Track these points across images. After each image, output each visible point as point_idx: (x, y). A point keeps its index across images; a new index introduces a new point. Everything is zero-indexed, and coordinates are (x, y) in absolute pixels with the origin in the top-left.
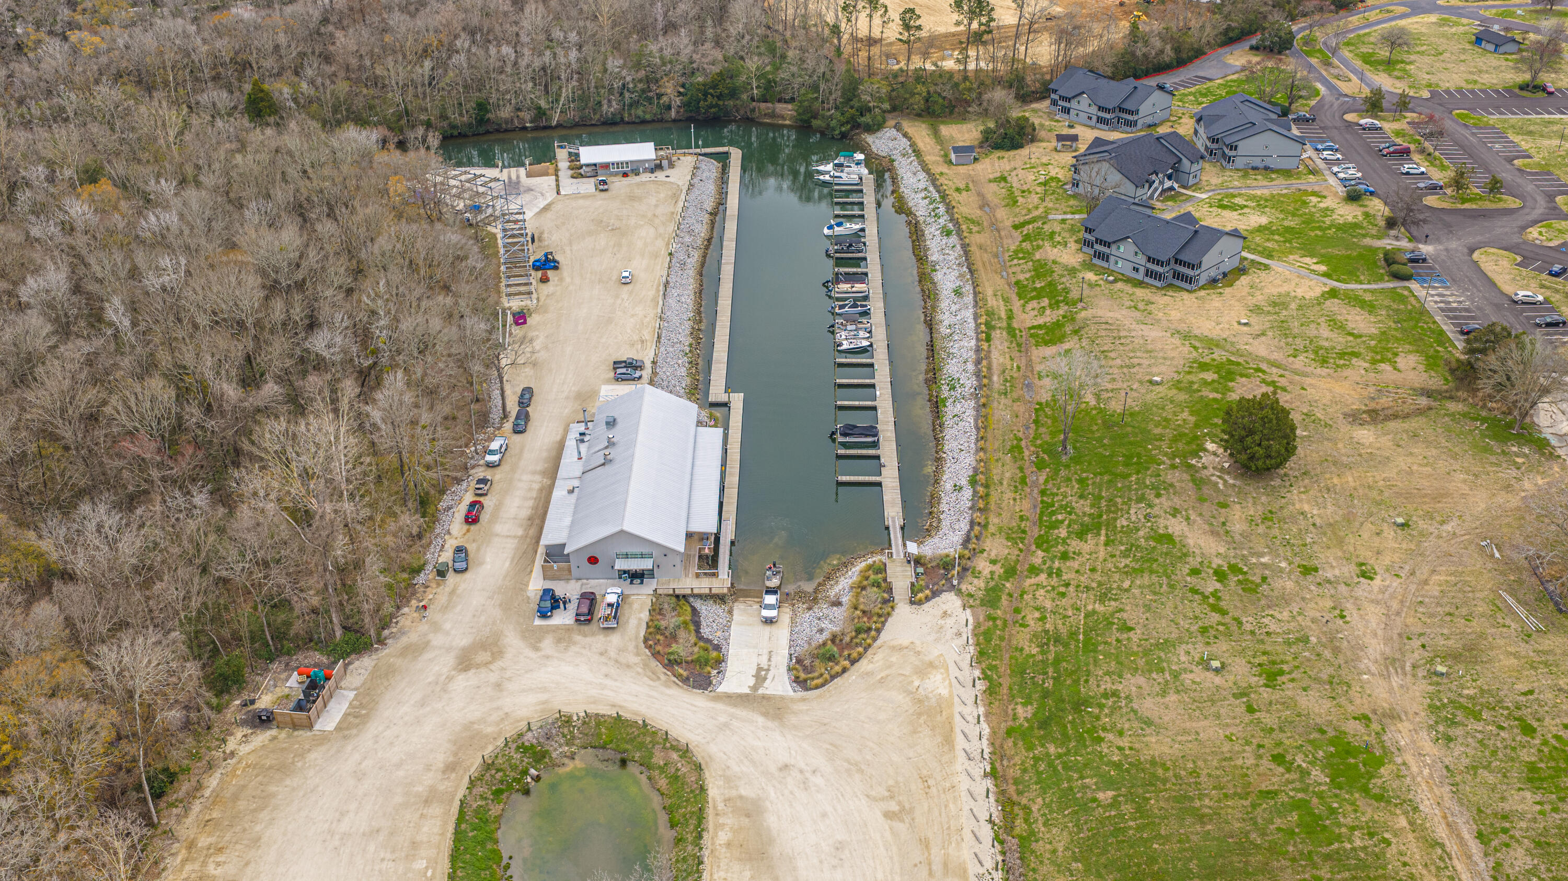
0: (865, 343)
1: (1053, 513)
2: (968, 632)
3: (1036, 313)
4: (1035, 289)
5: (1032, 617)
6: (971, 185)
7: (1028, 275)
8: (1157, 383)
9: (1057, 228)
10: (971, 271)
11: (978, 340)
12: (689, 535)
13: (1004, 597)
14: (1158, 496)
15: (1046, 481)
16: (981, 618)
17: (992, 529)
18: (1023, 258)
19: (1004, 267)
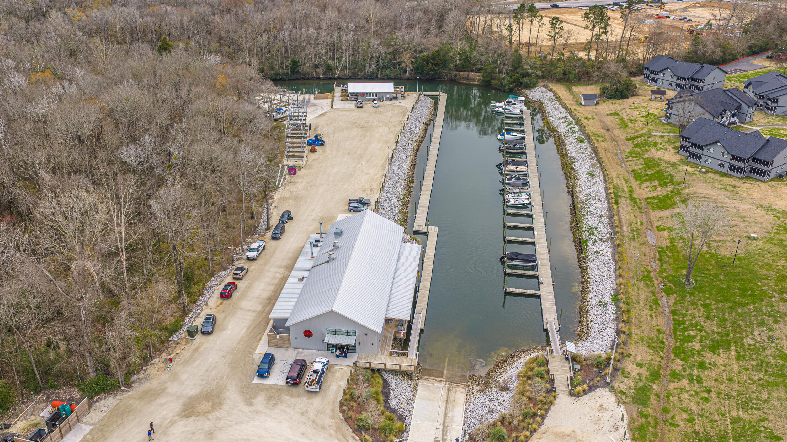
0: (526, 202)
1: (685, 329)
2: (623, 427)
3: (649, 189)
4: (647, 175)
5: (680, 418)
6: (595, 116)
7: (641, 167)
8: (754, 239)
9: (659, 141)
10: (599, 162)
11: (609, 203)
12: (388, 321)
13: (652, 397)
14: (776, 322)
15: (675, 304)
16: (635, 415)
17: (635, 338)
18: (636, 157)
19: (623, 161)
